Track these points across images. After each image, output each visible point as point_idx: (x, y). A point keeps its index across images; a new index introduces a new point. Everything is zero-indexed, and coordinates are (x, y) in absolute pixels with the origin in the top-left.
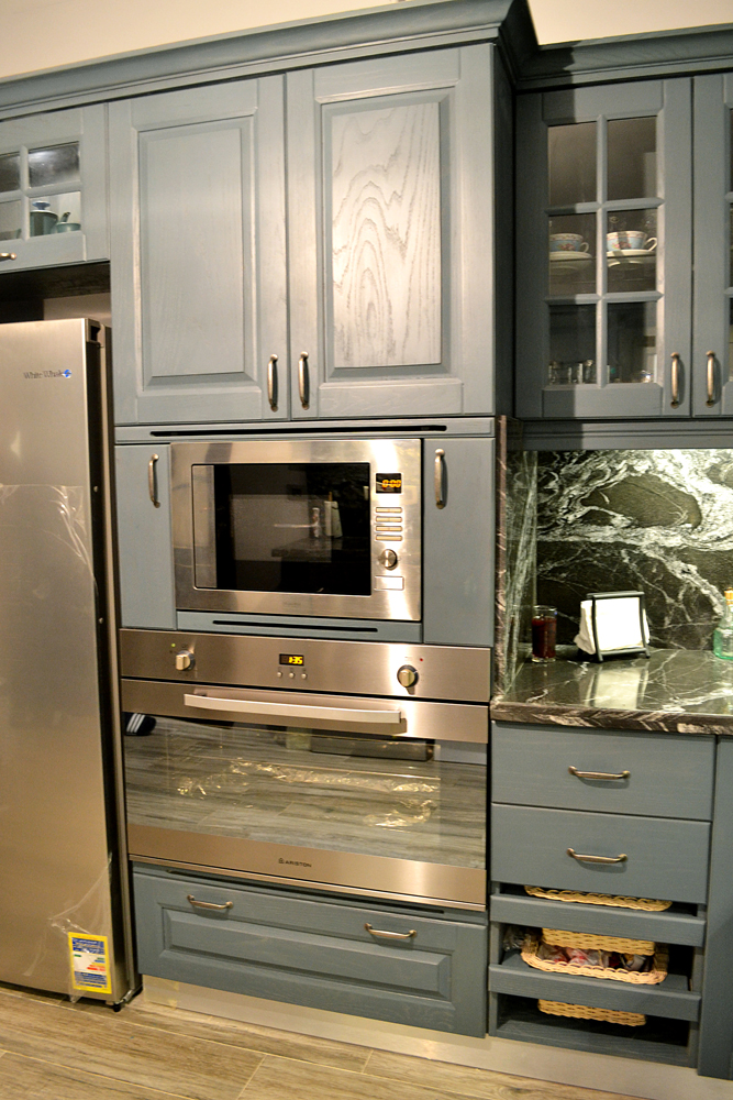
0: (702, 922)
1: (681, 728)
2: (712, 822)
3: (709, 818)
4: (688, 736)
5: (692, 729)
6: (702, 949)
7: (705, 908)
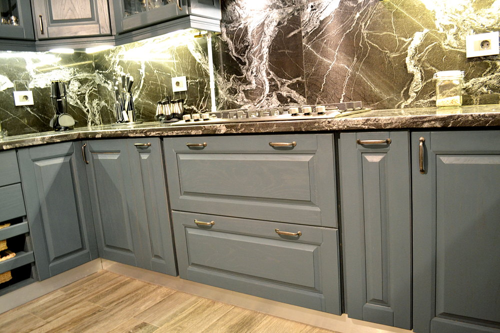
0: (27, 222)
1: (4, 148)
2: (21, 183)
3: (20, 181)
4: (7, 150)
5: (8, 147)
6: (29, 233)
7: (26, 216)
